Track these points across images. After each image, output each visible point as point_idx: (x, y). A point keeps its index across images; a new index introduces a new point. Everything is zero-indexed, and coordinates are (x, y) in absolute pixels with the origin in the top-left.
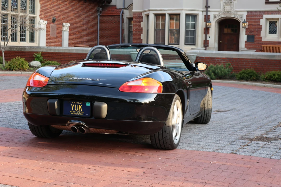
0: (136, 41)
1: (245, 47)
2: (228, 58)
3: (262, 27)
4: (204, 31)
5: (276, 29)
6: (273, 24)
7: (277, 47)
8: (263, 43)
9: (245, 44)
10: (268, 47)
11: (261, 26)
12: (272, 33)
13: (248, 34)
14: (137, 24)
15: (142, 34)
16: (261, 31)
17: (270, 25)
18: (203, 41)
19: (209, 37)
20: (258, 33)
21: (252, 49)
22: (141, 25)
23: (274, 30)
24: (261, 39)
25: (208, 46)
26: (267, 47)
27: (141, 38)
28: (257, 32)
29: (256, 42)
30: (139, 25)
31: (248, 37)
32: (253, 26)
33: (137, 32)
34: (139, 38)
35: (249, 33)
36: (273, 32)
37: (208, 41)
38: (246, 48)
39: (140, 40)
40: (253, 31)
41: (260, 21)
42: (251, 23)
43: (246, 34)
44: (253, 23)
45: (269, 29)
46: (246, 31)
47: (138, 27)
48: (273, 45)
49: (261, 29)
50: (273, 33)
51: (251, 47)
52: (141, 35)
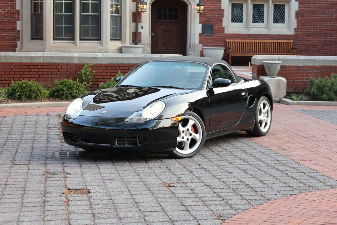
0: (7, 33)
1: (200, 43)
2: (323, 67)
3: (224, 12)
4: (132, 17)
5: (242, 15)
6: (237, 7)
7: (248, 42)
8: (226, 37)
9: (200, 39)
10: (235, 42)
11: (223, 10)
12: (236, 21)
13: (203, 23)
14: (9, 4)
15: (18, 22)
16: (223, 18)
17: (233, 9)
18: (131, 34)
19: (141, 27)
20: (217, 21)
21: (210, 46)
22: (16, 6)
23: (238, 17)
24: (224, 30)
25: (139, 42)
26: (233, 42)
27: (16, 29)
28: (217, 19)
29: (215, 34)
30: (13, 6)
31: (204, 27)
32: (210, 10)
33: (9, 17)
34: (12, 29)
35: (205, 21)
36: (237, 19)
37: (141, 33)
38: (201, 45)
39: (15, 31)
40: (210, 19)
41: (221, 3)
42: (208, 5)
43: (200, 23)
44: (211, 5)
45: (232, 15)
46: (200, 19)
47: (11, 8)
48: (240, 39)
49: (224, 14)
50: (238, 22)
51: (208, 43)
52: (16, 22)
